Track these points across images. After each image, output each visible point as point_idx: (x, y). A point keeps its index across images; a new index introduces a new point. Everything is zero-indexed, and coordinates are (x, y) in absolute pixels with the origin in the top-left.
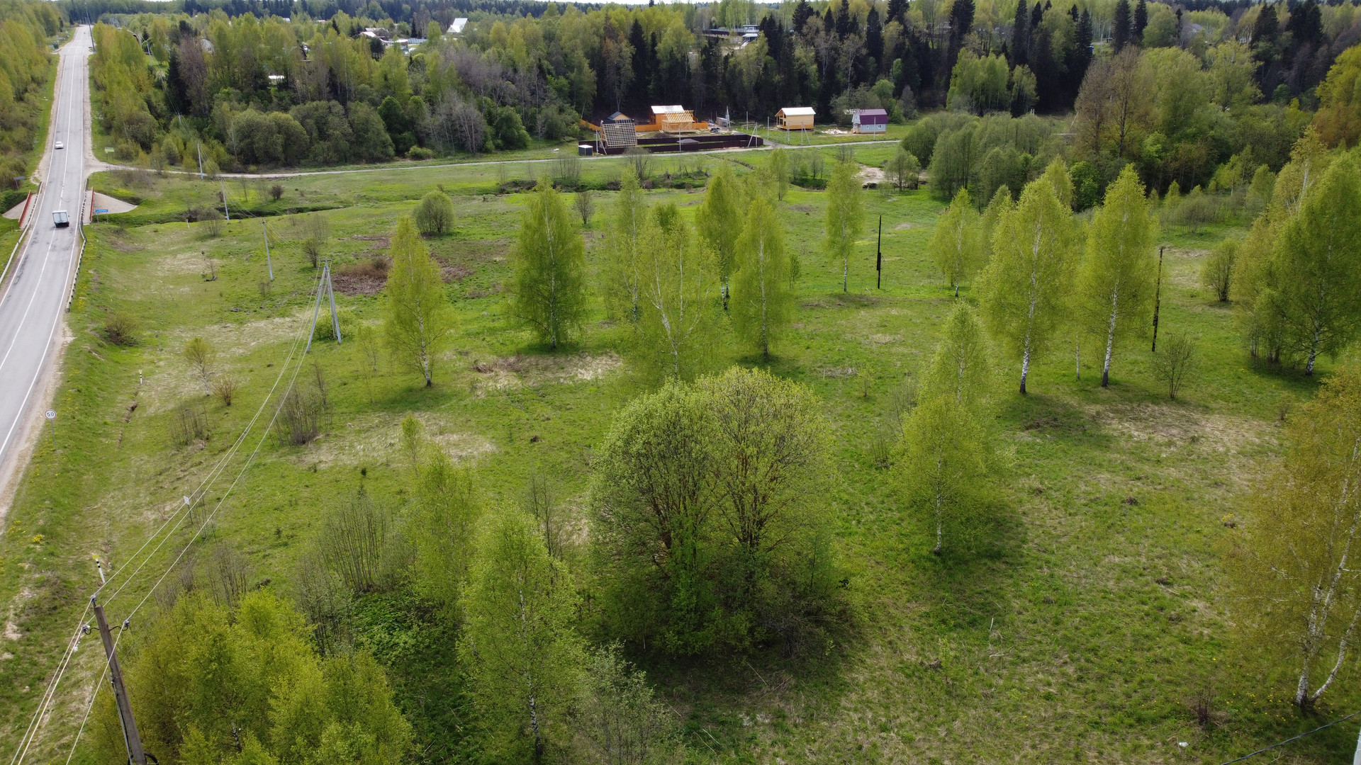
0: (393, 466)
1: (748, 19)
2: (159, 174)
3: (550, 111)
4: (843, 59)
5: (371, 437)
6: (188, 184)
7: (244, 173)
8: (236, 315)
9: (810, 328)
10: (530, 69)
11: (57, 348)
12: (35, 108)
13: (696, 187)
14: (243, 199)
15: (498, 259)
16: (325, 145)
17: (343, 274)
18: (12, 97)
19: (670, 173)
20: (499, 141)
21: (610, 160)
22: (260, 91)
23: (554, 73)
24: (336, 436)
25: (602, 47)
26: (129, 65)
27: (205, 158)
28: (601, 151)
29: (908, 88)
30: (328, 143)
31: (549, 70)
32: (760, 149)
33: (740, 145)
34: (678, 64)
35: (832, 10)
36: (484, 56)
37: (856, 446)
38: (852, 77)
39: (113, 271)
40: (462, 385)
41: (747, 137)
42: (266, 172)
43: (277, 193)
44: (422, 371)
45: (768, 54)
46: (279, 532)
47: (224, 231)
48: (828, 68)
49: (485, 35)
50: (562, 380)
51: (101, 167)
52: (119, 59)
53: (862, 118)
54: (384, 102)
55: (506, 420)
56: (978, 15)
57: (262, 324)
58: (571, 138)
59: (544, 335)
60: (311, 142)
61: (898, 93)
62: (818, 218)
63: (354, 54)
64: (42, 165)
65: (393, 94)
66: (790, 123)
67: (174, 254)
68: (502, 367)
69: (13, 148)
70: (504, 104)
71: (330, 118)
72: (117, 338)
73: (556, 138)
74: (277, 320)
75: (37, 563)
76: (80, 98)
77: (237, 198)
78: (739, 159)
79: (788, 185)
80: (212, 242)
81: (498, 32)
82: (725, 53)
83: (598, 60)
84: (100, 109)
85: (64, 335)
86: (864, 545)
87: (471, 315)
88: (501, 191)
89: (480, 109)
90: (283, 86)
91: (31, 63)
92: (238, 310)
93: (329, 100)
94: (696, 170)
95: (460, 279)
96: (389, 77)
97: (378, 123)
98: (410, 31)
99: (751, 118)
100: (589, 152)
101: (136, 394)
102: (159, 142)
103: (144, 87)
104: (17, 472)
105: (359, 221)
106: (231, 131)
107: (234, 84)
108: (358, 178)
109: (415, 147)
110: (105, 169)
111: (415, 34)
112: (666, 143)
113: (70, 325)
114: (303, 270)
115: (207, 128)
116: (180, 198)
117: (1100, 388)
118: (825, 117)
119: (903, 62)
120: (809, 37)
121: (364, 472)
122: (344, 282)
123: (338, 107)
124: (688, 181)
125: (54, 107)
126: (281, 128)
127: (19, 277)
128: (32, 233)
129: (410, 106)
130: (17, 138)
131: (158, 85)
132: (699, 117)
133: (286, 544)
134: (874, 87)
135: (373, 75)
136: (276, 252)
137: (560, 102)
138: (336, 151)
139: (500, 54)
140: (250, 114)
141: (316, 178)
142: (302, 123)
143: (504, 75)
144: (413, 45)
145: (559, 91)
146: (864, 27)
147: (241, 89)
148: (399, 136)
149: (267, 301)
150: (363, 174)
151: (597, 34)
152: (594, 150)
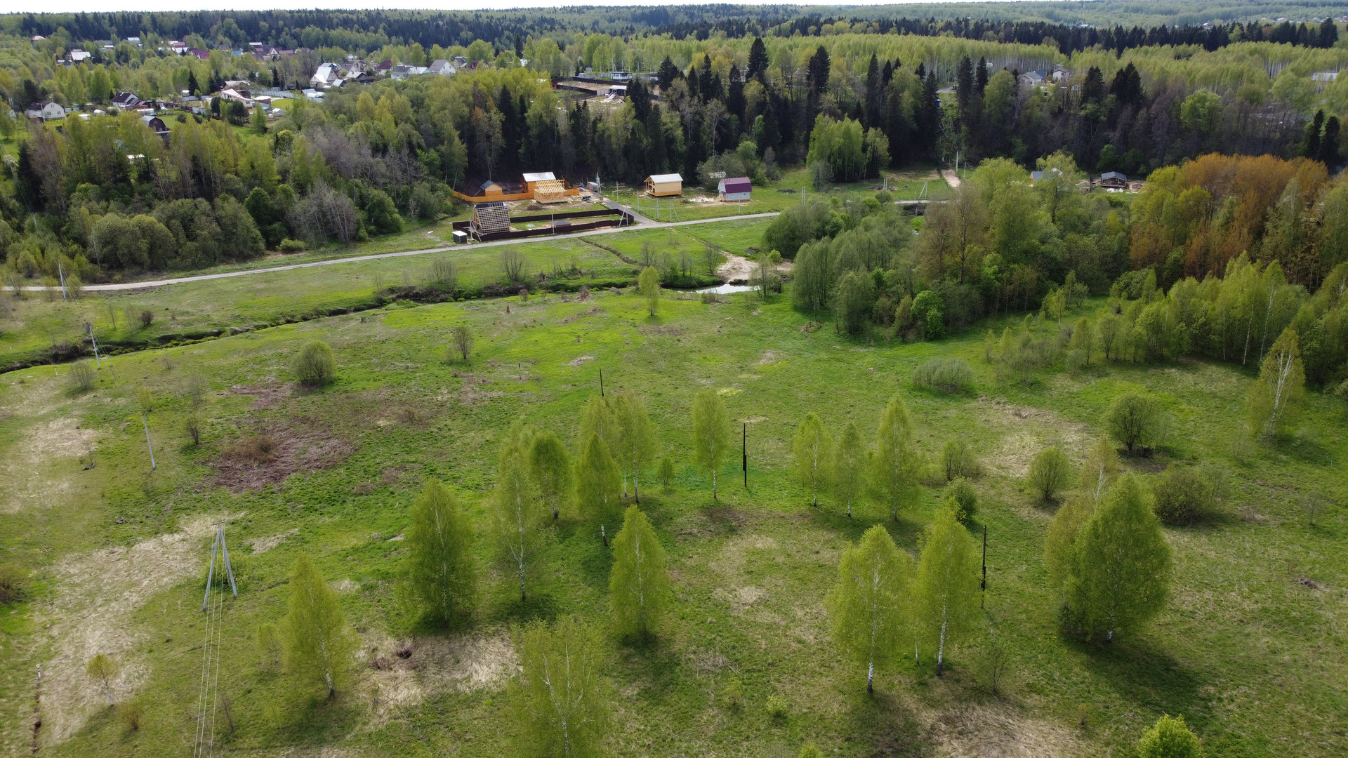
1: (614, 65)
2: (18, 293)
3: (422, 190)
4: (707, 120)
6: (50, 305)
7: (108, 282)
8: (122, 531)
10: (400, 146)
13: (570, 290)
14: (111, 326)
15: (382, 423)
16: (192, 246)
17: (228, 456)
19: (546, 273)
20: (372, 227)
21: (484, 249)
23: (424, 145)
25: (471, 116)
27: (66, 275)
28: (475, 236)
29: (770, 150)
30: (197, 244)
31: (419, 145)
32: (631, 228)
33: (612, 224)
34: (548, 130)
35: (695, 67)
36: (351, 130)
38: (716, 142)
40: (364, 695)
41: (618, 212)
42: (131, 279)
43: (147, 320)
44: (325, 682)
45: (635, 117)
47: (97, 378)
48: (693, 128)
49: (352, 104)
50: (458, 685)
53: (727, 187)
54: (251, 193)
56: (833, 73)
57: (148, 545)
58: (444, 216)
60: (178, 244)
61: (760, 153)
63: (217, 142)
65: (261, 184)
66: (659, 191)
68: (400, 659)
70: (376, 184)
71: (197, 216)
72: (5, 593)
73: (430, 219)
74: (167, 538)
77: (104, 323)
78: (611, 244)
79: (659, 291)
80: (85, 399)
81: (365, 102)
82: (593, 118)
83: (468, 130)
88: (380, 303)
89: (351, 195)
90: (144, 176)
92: (123, 519)
93: (194, 198)
94: (570, 264)
95: (346, 460)
96: (256, 164)
97: (247, 219)
98: (271, 78)
99: (620, 180)
100: (463, 240)
101: (37, 697)
102: (15, 251)
105: (236, 360)
106: (92, 237)
107: (91, 179)
108: (229, 286)
109: (286, 240)
111: (277, 82)
114: (187, 450)
116: (44, 328)
117: (936, 678)
118: (692, 181)
119: (764, 120)
120: (674, 100)
122: (227, 473)
123: (203, 204)
124: (563, 281)
126: (146, 231)
129: (280, 196)
131: (8, 174)
132: (570, 184)
134: (738, 149)
135: (239, 163)
136: (152, 419)
137: (431, 179)
138: (205, 252)
139: (368, 128)
140: (112, 219)
141: (185, 288)
142: (168, 226)
145: (429, 164)
146: (726, 83)
147: (99, 183)
148: (269, 228)
149: (152, 504)
150: (234, 280)
151: (466, 102)
152: (468, 235)
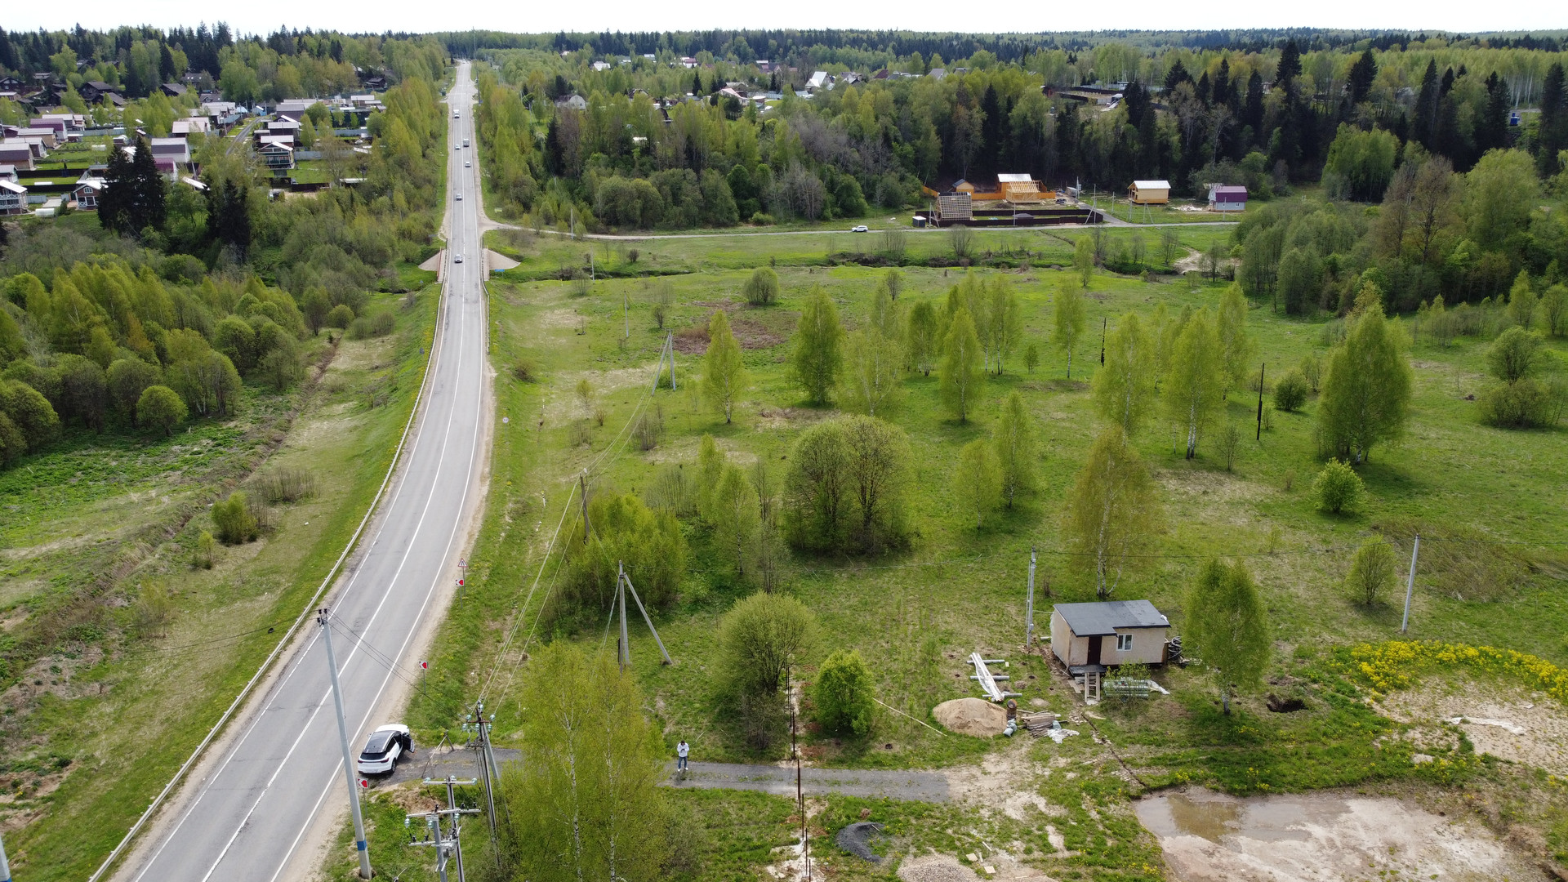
1: (1126, 73)
2: (538, 233)
3: (891, 179)
4: (1210, 129)
5: (686, 449)
6: (561, 244)
7: (606, 234)
8: (601, 364)
10: (875, 137)
11: (488, 380)
12: (436, 164)
14: (606, 260)
16: (677, 210)
17: (682, 336)
18: (419, 155)
19: (992, 251)
20: (838, 210)
21: (939, 233)
22: (625, 156)
23: (901, 139)
24: (667, 447)
25: (952, 114)
26: (516, 129)
27: (575, 221)
28: (934, 223)
29: (1283, 163)
30: (680, 208)
31: (895, 137)
32: (1096, 226)
33: (1078, 221)
34: (1031, 132)
35: (1210, 72)
36: (833, 122)
38: (1218, 149)
39: (512, 324)
41: (1087, 212)
42: (625, 234)
43: (634, 256)
44: (725, 413)
45: (1129, 122)
47: (590, 291)
48: (1194, 137)
49: (837, 99)
51: (492, 225)
53: (1218, 194)
54: (733, 169)
57: (620, 372)
58: (908, 208)
59: (812, 395)
60: (666, 208)
61: (1269, 168)
63: (710, 124)
64: (445, 221)
65: (743, 161)
66: (1141, 197)
67: (552, 309)
68: (779, 414)
69: (423, 206)
70: (847, 171)
71: (684, 184)
72: (523, 375)
73: (894, 206)
74: (631, 370)
75: (511, 493)
76: (470, 154)
77: (600, 259)
78: (1070, 237)
79: (1101, 270)
80: (580, 300)
81: (850, 97)
82: (1082, 121)
83: (947, 127)
84: (487, 167)
85: (490, 371)
87: (776, 376)
88: (832, 263)
89: (822, 178)
90: (647, 150)
92: (602, 359)
93: (684, 168)
94: (1018, 249)
95: (773, 346)
96: (741, 144)
97: (726, 190)
98: (769, 83)
99: (1098, 190)
100: (921, 224)
101: (541, 415)
102: (539, 206)
103: (526, 149)
105: (700, 287)
106: (598, 195)
107: (603, 150)
108: (704, 243)
109: (758, 213)
110: (494, 228)
111: (774, 87)
113: (492, 364)
114: (652, 330)
115: (579, 192)
116: (555, 257)
117: (1185, 459)
118: (1183, 191)
119: (1281, 131)
120: (1176, 104)
121: (681, 467)
122: (680, 344)
123: (691, 174)
124: (1009, 260)
125: (448, 163)
126: (642, 194)
127: (447, 324)
128: (447, 285)
129: (758, 173)
130: (426, 196)
131: (537, 146)
132: (1047, 186)
134: (1243, 160)
135: (727, 143)
136: (631, 313)
137: (902, 170)
138: (687, 216)
139: (849, 120)
140: (616, 180)
141: (667, 242)
142: (659, 189)
143: (849, 143)
144: (768, 102)
145: (903, 157)
146: (1244, 92)
147: (609, 154)
148: (744, 202)
149: (624, 354)
150: (709, 239)
151: (949, 100)
152: (927, 221)
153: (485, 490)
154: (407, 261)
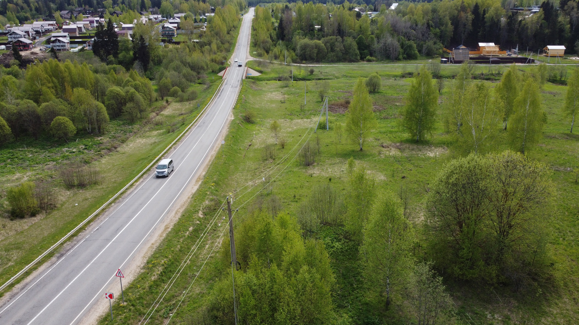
0: (342, 179)
1: (535, 3)
2: (271, 62)
3: (430, 43)
5: (335, 167)
6: (280, 67)
7: (301, 64)
8: (290, 117)
9: (549, 147)
10: (423, 25)
11: (228, 121)
12: (233, 37)
13: (495, 80)
14: (299, 73)
15: (397, 104)
16: (332, 54)
17: (333, 105)
18: (226, 32)
19: (484, 72)
20: (405, 56)
21: (455, 66)
22: (311, 32)
23: (434, 26)
24: (321, 164)
25: (458, 15)
26: (266, 21)
27: (287, 57)
28: (451, 62)
30: (334, 53)
31: (432, 25)
32: (532, 64)
33: (522, 62)
34: (495, 23)
36: (403, 19)
37: (567, 204)
39: (250, 96)
40: (375, 152)
41: (526, 59)
42: (309, 64)
43: (312, 72)
44: (359, 144)
45: (543, 19)
46: (295, 196)
47: (290, 85)
48: (577, 26)
49: (405, 10)
50: (419, 155)
51: (251, 59)
52: (262, 19)
54: (358, 37)
55: (392, 168)
57: (299, 121)
58: (438, 56)
59: (414, 136)
60: (327, 53)
62: (560, 98)
63: (349, 17)
64: (232, 57)
65: (363, 34)
66: (550, 53)
67: (272, 92)
68: (393, 147)
69: (224, 51)
70: (409, 40)
71: (336, 43)
72: (248, 120)
73: (431, 56)
74: (305, 120)
75: (212, 193)
76: (248, 33)
77: (297, 73)
78: (520, 68)
79: (545, 82)
80: (285, 89)
81: (411, 9)
82: (520, 19)
83: (455, 21)
84: (254, 38)
85: (231, 117)
86: (566, 250)
87: (382, 125)
88: (403, 76)
89: (399, 41)
90: (320, 30)
91: (233, 20)
92: (291, 115)
93: (337, 36)
94: (497, 72)
95: (380, 111)
96: (362, 27)
97: (355, 46)
98: (373, 9)
99: (529, 50)
100: (445, 62)
101: (252, 140)
102: (272, 50)
103: (269, 30)
104: (210, 161)
105: (342, 85)
106: (298, 47)
107: (302, 29)
108: (344, 68)
109: (369, 56)
110: (252, 60)
111: (375, 10)
112: (484, 60)
113: (233, 114)
114: (318, 102)
115: (290, 46)
116: (277, 72)
118: (571, 51)
120: (567, 11)
121: (330, 180)
122: (332, 108)
123: (340, 39)
124: (492, 77)
125: (239, 37)
126: (317, 47)
127: (220, 96)
128: (226, 81)
129: (369, 39)
130: (225, 47)
131: (275, 29)
132: (502, 49)
133: (297, 201)
135: (356, 26)
136: (309, 94)
137: (435, 40)
138: (337, 57)
139: (410, 18)
140: (306, 40)
141: (327, 67)
142: (325, 45)
143: (411, 27)
144: (374, 15)
145: (435, 34)
147: (304, 31)
148: (363, 52)
149: (303, 112)
150: (346, 66)
151: (457, 9)
152: (448, 61)
153: (196, 188)
154: (213, 72)
